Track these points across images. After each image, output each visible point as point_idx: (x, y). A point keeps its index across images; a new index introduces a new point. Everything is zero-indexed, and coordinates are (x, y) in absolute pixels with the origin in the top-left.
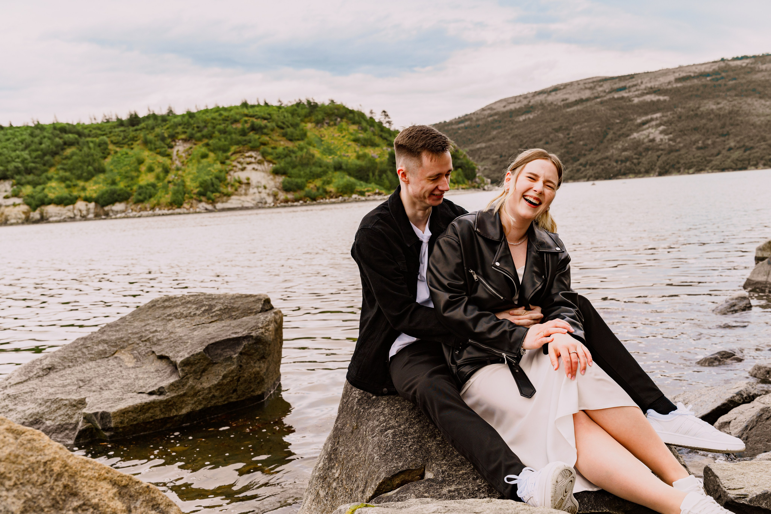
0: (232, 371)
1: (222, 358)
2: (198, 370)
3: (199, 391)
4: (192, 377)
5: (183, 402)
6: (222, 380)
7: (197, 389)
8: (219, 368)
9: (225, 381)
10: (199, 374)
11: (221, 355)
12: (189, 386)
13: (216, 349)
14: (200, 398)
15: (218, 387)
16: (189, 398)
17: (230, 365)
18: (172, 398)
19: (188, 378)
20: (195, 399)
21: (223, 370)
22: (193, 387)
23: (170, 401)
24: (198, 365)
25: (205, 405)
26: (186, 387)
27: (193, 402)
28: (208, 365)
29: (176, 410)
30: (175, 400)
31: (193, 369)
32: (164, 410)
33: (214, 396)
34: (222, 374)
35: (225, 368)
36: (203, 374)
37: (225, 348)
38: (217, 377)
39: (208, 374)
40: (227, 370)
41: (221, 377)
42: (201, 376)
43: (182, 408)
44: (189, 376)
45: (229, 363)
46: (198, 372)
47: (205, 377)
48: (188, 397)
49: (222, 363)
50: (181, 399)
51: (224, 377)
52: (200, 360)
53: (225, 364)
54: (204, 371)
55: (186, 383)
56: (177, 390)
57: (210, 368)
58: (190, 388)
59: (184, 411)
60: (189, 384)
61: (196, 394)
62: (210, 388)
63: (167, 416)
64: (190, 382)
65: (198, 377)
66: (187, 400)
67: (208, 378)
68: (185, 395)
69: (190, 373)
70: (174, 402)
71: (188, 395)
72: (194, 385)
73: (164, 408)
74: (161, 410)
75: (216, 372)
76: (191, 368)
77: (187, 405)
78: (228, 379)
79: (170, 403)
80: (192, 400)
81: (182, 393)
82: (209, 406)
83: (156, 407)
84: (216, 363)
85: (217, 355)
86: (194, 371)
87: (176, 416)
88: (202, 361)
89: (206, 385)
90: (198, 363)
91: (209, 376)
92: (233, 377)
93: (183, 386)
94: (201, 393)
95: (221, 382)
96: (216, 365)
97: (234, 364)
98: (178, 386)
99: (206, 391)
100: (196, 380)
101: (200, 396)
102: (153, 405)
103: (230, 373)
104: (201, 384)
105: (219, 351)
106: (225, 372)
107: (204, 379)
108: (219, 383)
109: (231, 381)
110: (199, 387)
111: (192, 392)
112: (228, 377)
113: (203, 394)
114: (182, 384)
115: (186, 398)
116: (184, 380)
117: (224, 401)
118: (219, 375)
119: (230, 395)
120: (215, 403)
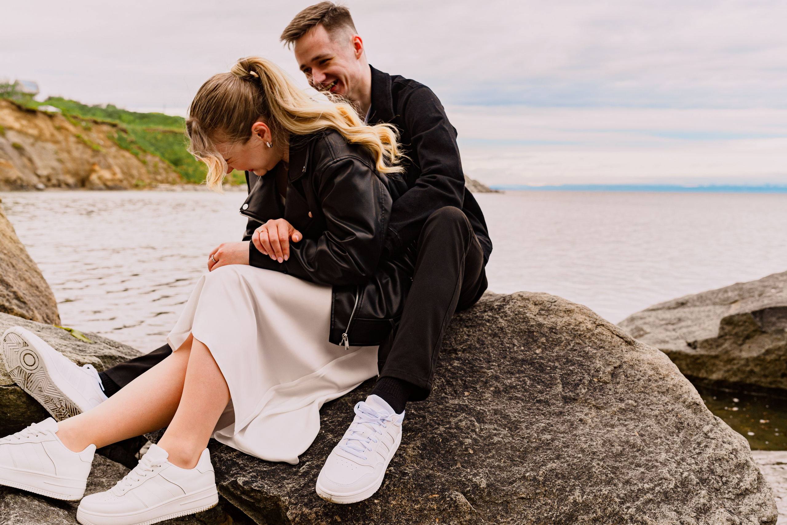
0: (779, 348)
1: (773, 328)
2: (740, 334)
3: (734, 359)
4: (731, 341)
5: (714, 365)
6: (764, 354)
7: (733, 356)
8: (767, 340)
9: (769, 358)
10: (741, 339)
11: (774, 324)
12: (723, 349)
13: (772, 316)
14: (735, 367)
15: (758, 362)
16: (722, 363)
17: (779, 340)
18: (702, 356)
19: (726, 340)
20: (729, 367)
21: (770, 342)
22: (727, 352)
24: (742, 328)
25: (741, 378)
26: (720, 349)
27: (725, 369)
28: (755, 331)
29: (707, 372)
30: (706, 360)
31: (735, 331)
32: (690, 366)
33: (752, 372)
34: (767, 347)
35: (772, 342)
36: (747, 341)
37: (783, 317)
38: (760, 349)
39: (752, 343)
40: (774, 344)
41: (763, 351)
42: (744, 342)
43: (712, 372)
44: (728, 337)
45: (779, 336)
46: (740, 337)
47: (747, 345)
48: (721, 361)
49: (771, 335)
50: (713, 361)
51: (768, 352)
52: (745, 322)
53: (775, 336)
54: (748, 337)
55: (722, 344)
56: (710, 349)
57: (756, 337)
58: (724, 351)
59: (715, 377)
60: (724, 347)
61: (730, 361)
62: (747, 360)
63: (695, 374)
64: (726, 345)
65: (739, 342)
66: (719, 365)
67: (750, 347)
68: (716, 357)
69: (731, 335)
70: (703, 362)
71: (721, 358)
72: (729, 348)
73: (691, 363)
74: (687, 365)
75: (760, 343)
76: (734, 328)
77: (719, 370)
78: (773, 357)
79: (699, 361)
80: (725, 366)
81: (713, 353)
82: (748, 382)
84: (764, 332)
85: (770, 322)
86: (736, 333)
87: (705, 379)
88: (747, 324)
89: (745, 355)
90: (742, 325)
91: (752, 345)
92: (780, 356)
93: (718, 346)
94: (735, 362)
95: (762, 357)
96: (765, 335)
97: (783, 340)
98: (711, 345)
99: (742, 362)
100: (735, 345)
101: (734, 364)
102: (679, 357)
103: (776, 350)
104: (741, 351)
105: (774, 319)
106: (771, 346)
107: (746, 347)
108: (759, 356)
109: (776, 360)
110: (736, 353)
111: (725, 357)
112: (773, 353)
113: (738, 363)
114: (716, 344)
115: (717, 362)
116: (721, 341)
117: (771, 383)
118: (762, 347)
119: (779, 379)
120: (756, 382)
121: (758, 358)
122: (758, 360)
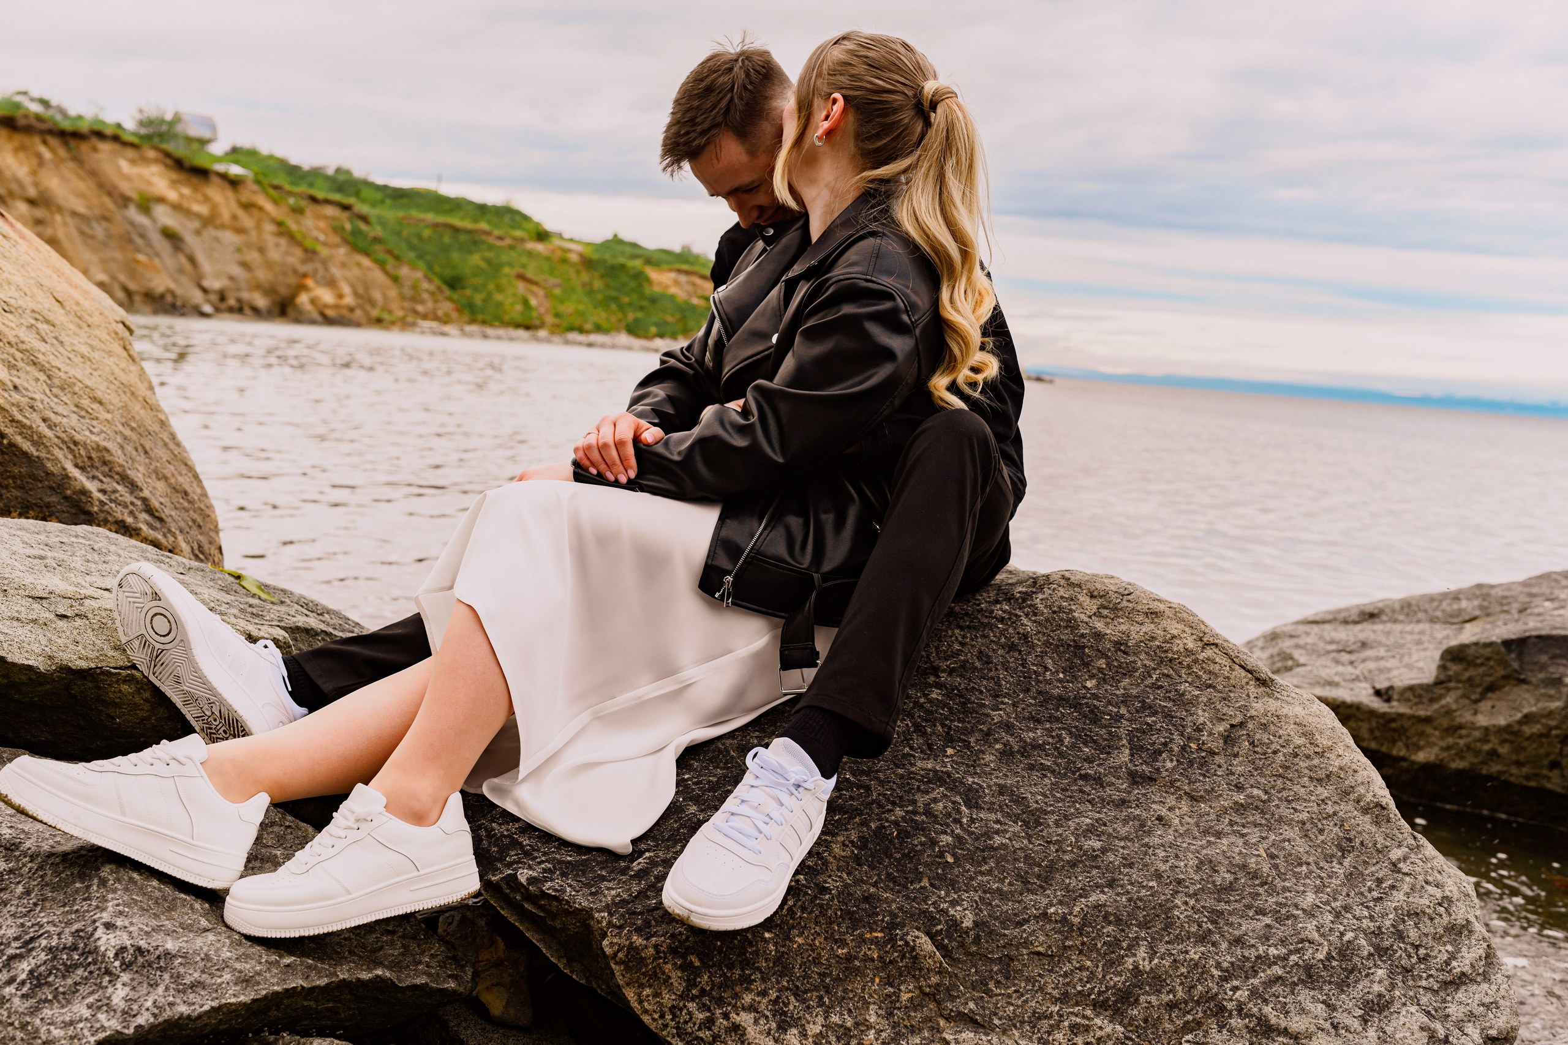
0: (1550, 714)
1: (1542, 675)
2: (1477, 681)
3: (1460, 727)
4: (1460, 692)
5: (1422, 734)
6: (1520, 722)
7: (1458, 720)
8: (1527, 696)
9: (1527, 730)
10: (1479, 690)
11: (1543, 667)
12: (1442, 707)
13: (1541, 651)
14: (1462, 742)
15: (1507, 736)
16: (1437, 733)
17: (1551, 698)
18: (1401, 715)
19: (1448, 690)
20: (1451, 740)
21: (1533, 701)
22: (1448, 712)
23: (1393, 720)
24: (1481, 670)
25: (1472, 764)
26: (1436, 706)
27: (1443, 744)
28: (1504, 677)
29: (1407, 746)
30: (1407, 724)
31: (1467, 674)
32: (1377, 733)
33: (1493, 753)
34: (1526, 710)
35: (1538, 700)
36: (1490, 695)
37: (1561, 656)
38: (1513, 712)
39: (1499, 699)
40: (1540, 705)
41: (1519, 716)
42: (1482, 697)
43: (1419, 748)
44: (1452, 685)
45: (1552, 692)
46: (1477, 686)
47: (1489, 703)
48: (1436, 728)
49: (1537, 687)
50: (1420, 727)
51: (1528, 719)
52: (1488, 659)
53: (1543, 691)
54: (1491, 688)
55: (1441, 697)
56: (1416, 704)
57: (1507, 689)
58: (1443, 710)
59: (1421, 757)
60: (1443, 702)
61: (1454, 729)
62: (1486, 729)
63: (1384, 749)
64: (1449, 700)
65: (1474, 697)
66: (1432, 735)
67: (1493, 707)
68: (1427, 720)
69: (1459, 681)
70: (1402, 727)
71: (1436, 723)
72: (1454, 707)
73: (1378, 728)
74: (1371, 731)
75: (1514, 701)
76: (1466, 670)
77: (1430, 745)
78: (1536, 728)
79: (1393, 725)
80: (1442, 738)
81: (1422, 713)
82: (1484, 772)
83: (1362, 720)
84: (1524, 681)
85: (1536, 663)
86: (1470, 679)
87: (1403, 759)
88: (1492, 663)
89: (1482, 720)
90: (1482, 665)
91: (1499, 704)
92: (1551, 729)
93: (1432, 700)
94: (1464, 732)
95: (1516, 728)
96: (1525, 687)
97: (1559, 699)
98: (1420, 696)
99: (1477, 734)
100: (1467, 702)
101: (1461, 737)
102: (1357, 714)
103: (1543, 716)
104: (1476, 713)
105: (1544, 658)
106: (1534, 709)
107: (1485, 705)
108: (1509, 726)
109: (1541, 735)
110: (1466, 717)
111: (1445, 722)
112: (1538, 722)
113: (1468, 736)
114: (1430, 695)
115: (1429, 730)
116: (1439, 691)
117: (1528, 778)
118: (1518, 709)
119: (1545, 772)
120: (1499, 772)
121: (1507, 729)
122: (1508, 733)
